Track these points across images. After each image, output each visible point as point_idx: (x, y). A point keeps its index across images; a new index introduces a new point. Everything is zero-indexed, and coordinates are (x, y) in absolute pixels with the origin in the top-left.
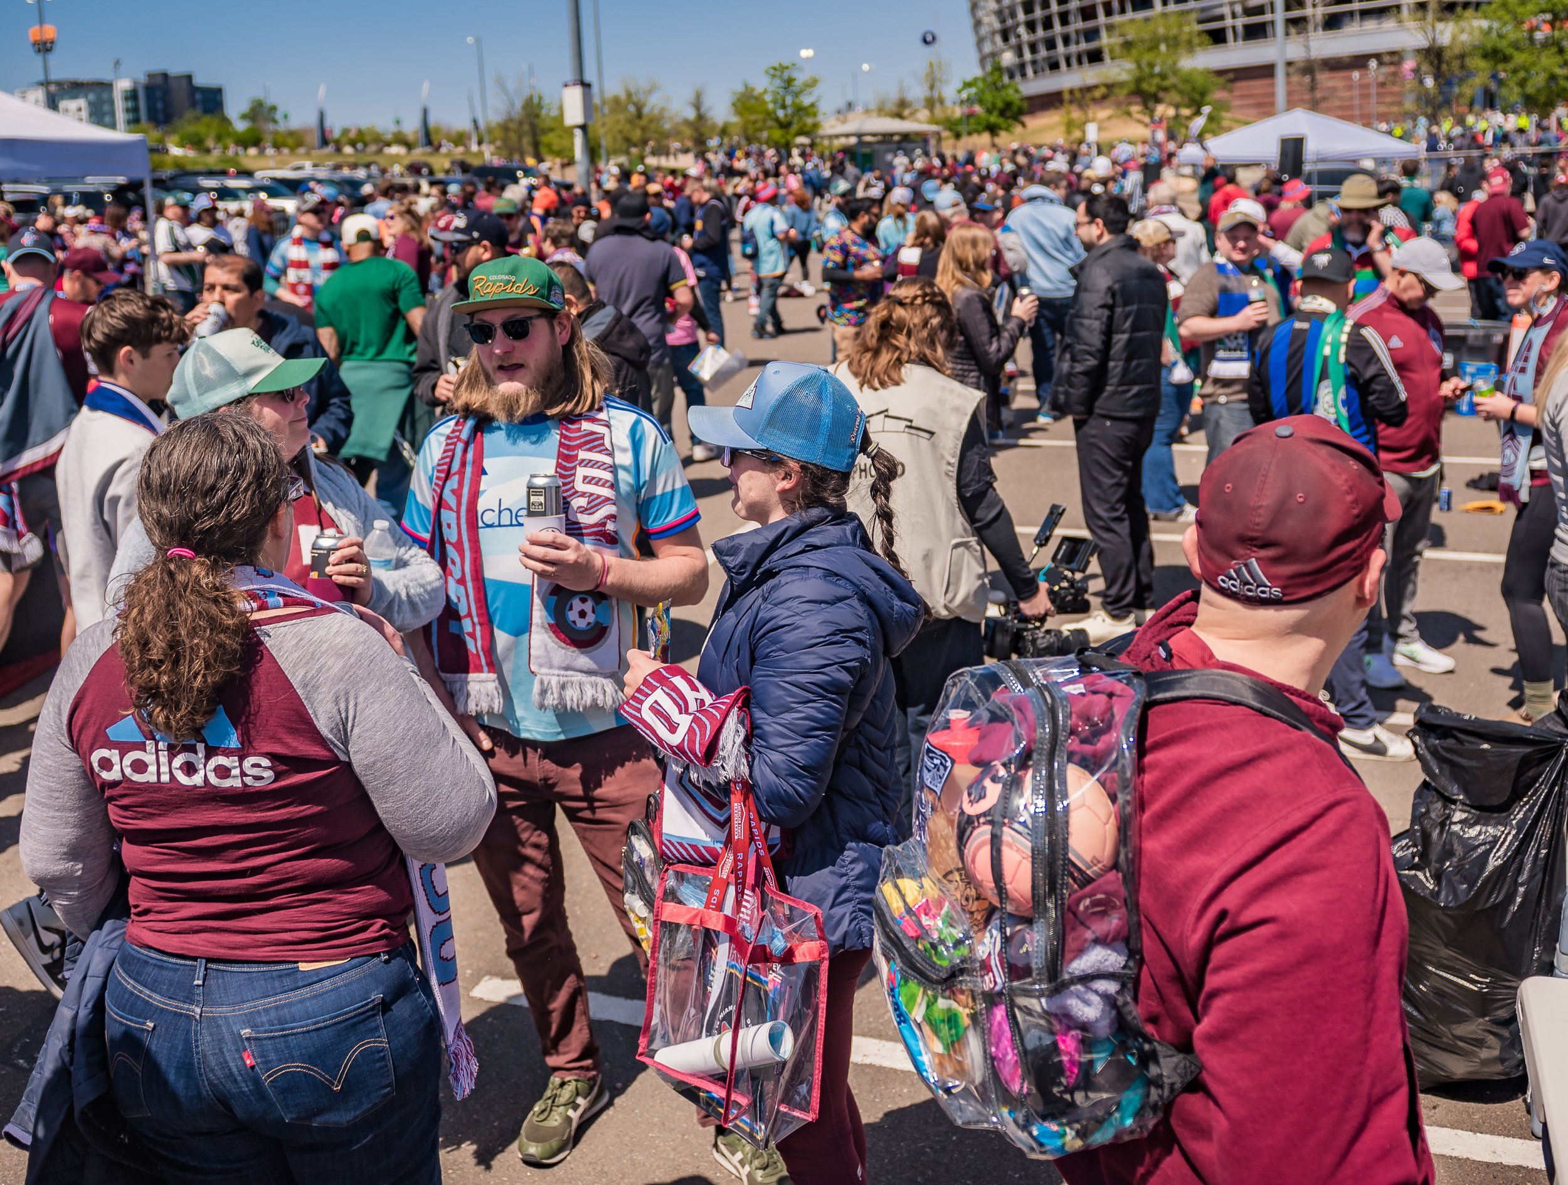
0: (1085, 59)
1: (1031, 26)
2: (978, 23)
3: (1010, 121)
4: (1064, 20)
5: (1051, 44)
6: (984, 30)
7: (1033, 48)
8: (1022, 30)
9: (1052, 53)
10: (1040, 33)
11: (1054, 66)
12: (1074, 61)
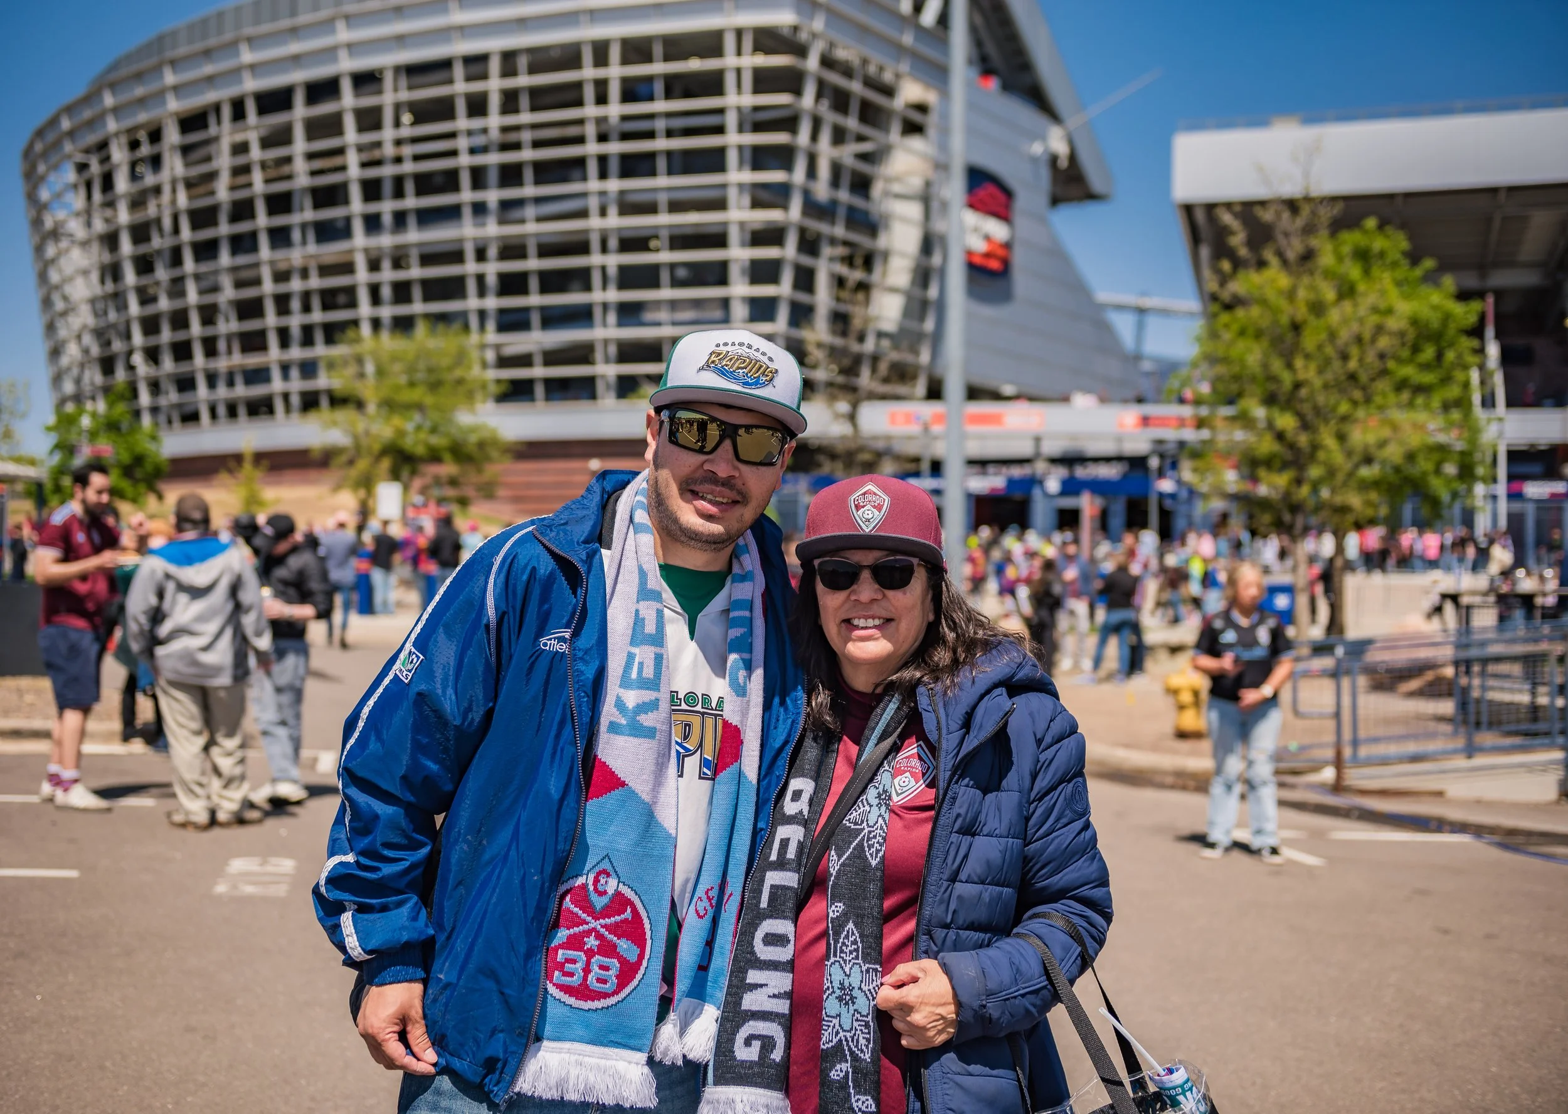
0: (242, 411)
1: (152, 355)
2: (56, 352)
3: (142, 488)
4: (211, 350)
5: (186, 384)
6: (65, 361)
7: (155, 387)
8: (138, 359)
9: (187, 397)
10: (168, 364)
11: (191, 417)
12: (222, 410)
